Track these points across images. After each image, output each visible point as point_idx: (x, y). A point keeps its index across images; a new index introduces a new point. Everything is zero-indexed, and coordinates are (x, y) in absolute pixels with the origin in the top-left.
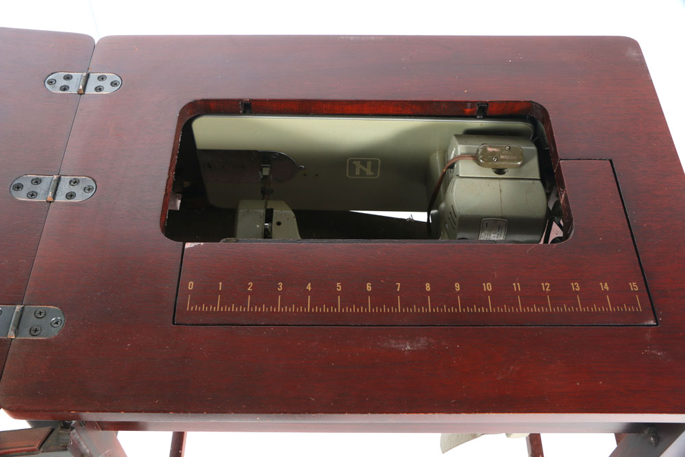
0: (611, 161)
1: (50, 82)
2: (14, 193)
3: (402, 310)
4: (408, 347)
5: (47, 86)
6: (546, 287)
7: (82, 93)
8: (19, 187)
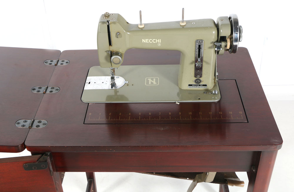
0: (235, 80)
1: (46, 62)
2: (33, 91)
3: (161, 119)
4: (162, 129)
5: (45, 63)
6: (210, 113)
7: (56, 65)
8: (34, 89)
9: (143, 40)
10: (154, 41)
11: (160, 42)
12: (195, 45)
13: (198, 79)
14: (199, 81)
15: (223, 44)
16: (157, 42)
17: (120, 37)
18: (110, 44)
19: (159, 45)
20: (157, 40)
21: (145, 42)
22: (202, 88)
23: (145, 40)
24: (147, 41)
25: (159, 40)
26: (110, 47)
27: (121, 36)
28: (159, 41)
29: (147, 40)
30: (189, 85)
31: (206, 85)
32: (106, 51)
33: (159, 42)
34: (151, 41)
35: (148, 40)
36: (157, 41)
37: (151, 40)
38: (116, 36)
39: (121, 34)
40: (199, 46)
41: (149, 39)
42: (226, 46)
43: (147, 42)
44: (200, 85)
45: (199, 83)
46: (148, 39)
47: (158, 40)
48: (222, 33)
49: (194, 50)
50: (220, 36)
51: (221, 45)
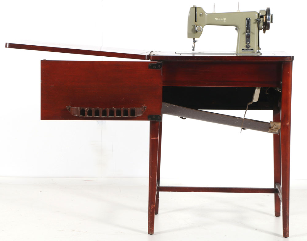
9: (215, 18)
10: (222, 19)
12: (245, 22)
14: (248, 46)
15: (261, 19)
17: (202, 16)
18: (196, 21)
19: (225, 21)
22: (251, 51)
24: (217, 19)
28: (225, 19)
30: (243, 49)
31: (253, 49)
32: (193, 26)
34: (220, 19)
38: (200, 15)
39: (203, 14)
42: (263, 21)
44: (249, 49)
48: (261, 14)
49: (245, 24)
50: (260, 16)
51: (260, 20)
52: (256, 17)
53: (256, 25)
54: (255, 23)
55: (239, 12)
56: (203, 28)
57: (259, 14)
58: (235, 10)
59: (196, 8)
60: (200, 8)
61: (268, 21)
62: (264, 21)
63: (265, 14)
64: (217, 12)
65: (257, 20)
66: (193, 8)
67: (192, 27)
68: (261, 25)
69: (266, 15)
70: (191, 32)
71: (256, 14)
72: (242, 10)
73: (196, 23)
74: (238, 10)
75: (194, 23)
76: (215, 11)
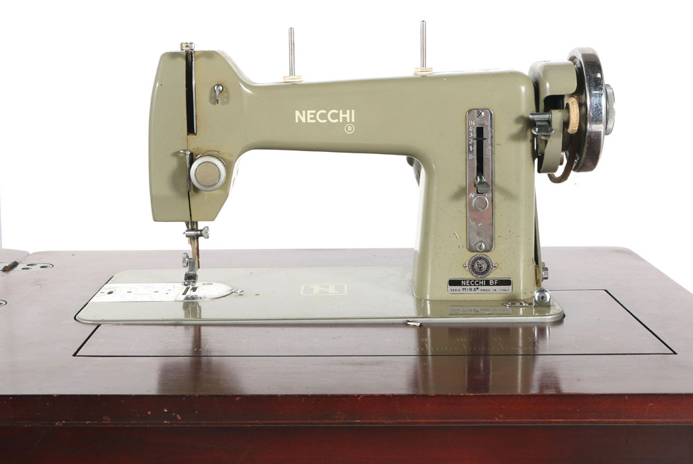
9: (297, 113)
10: (335, 116)
11: (353, 121)
12: (464, 131)
13: (481, 258)
14: (484, 266)
15: (557, 116)
16: (341, 121)
17: (224, 103)
18: (191, 129)
19: (350, 130)
20: (341, 111)
21: (303, 120)
22: (497, 293)
23: (304, 112)
24: (309, 116)
25: (348, 111)
26: (191, 136)
27: (228, 98)
28: (349, 116)
29: (309, 112)
30: (453, 283)
31: (507, 282)
32: (176, 154)
33: (348, 121)
34: (323, 116)
35: (315, 114)
36: (341, 116)
37: (324, 112)
38: (211, 98)
39: (227, 92)
40: (480, 131)
41: (317, 112)
42: (566, 124)
43: (309, 121)
44: (487, 283)
45: (482, 274)
46: (314, 112)
47: (345, 113)
48: (548, 89)
49: (463, 147)
50: (542, 98)
51: (549, 122)
52: (524, 104)
53: (524, 148)
54: (517, 137)
55: (424, 77)
56: (229, 167)
57: (537, 87)
58: (407, 67)
59: (189, 57)
60: (209, 55)
61: (593, 127)
62: (574, 127)
63: (573, 86)
64: (307, 79)
65: (531, 124)
66: (174, 55)
67: (173, 163)
68: (554, 146)
69: (580, 91)
70: (166, 190)
71: (523, 89)
72: (442, 64)
73: (195, 142)
74: (419, 65)
75: (179, 139)
76: (298, 72)
